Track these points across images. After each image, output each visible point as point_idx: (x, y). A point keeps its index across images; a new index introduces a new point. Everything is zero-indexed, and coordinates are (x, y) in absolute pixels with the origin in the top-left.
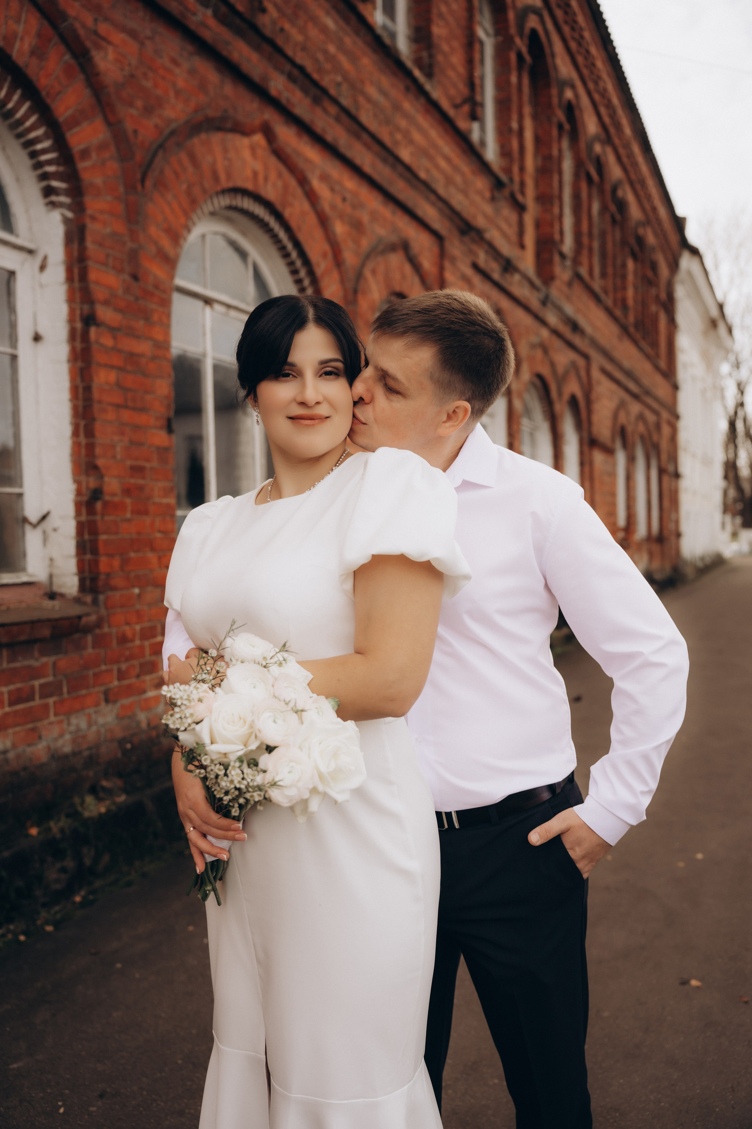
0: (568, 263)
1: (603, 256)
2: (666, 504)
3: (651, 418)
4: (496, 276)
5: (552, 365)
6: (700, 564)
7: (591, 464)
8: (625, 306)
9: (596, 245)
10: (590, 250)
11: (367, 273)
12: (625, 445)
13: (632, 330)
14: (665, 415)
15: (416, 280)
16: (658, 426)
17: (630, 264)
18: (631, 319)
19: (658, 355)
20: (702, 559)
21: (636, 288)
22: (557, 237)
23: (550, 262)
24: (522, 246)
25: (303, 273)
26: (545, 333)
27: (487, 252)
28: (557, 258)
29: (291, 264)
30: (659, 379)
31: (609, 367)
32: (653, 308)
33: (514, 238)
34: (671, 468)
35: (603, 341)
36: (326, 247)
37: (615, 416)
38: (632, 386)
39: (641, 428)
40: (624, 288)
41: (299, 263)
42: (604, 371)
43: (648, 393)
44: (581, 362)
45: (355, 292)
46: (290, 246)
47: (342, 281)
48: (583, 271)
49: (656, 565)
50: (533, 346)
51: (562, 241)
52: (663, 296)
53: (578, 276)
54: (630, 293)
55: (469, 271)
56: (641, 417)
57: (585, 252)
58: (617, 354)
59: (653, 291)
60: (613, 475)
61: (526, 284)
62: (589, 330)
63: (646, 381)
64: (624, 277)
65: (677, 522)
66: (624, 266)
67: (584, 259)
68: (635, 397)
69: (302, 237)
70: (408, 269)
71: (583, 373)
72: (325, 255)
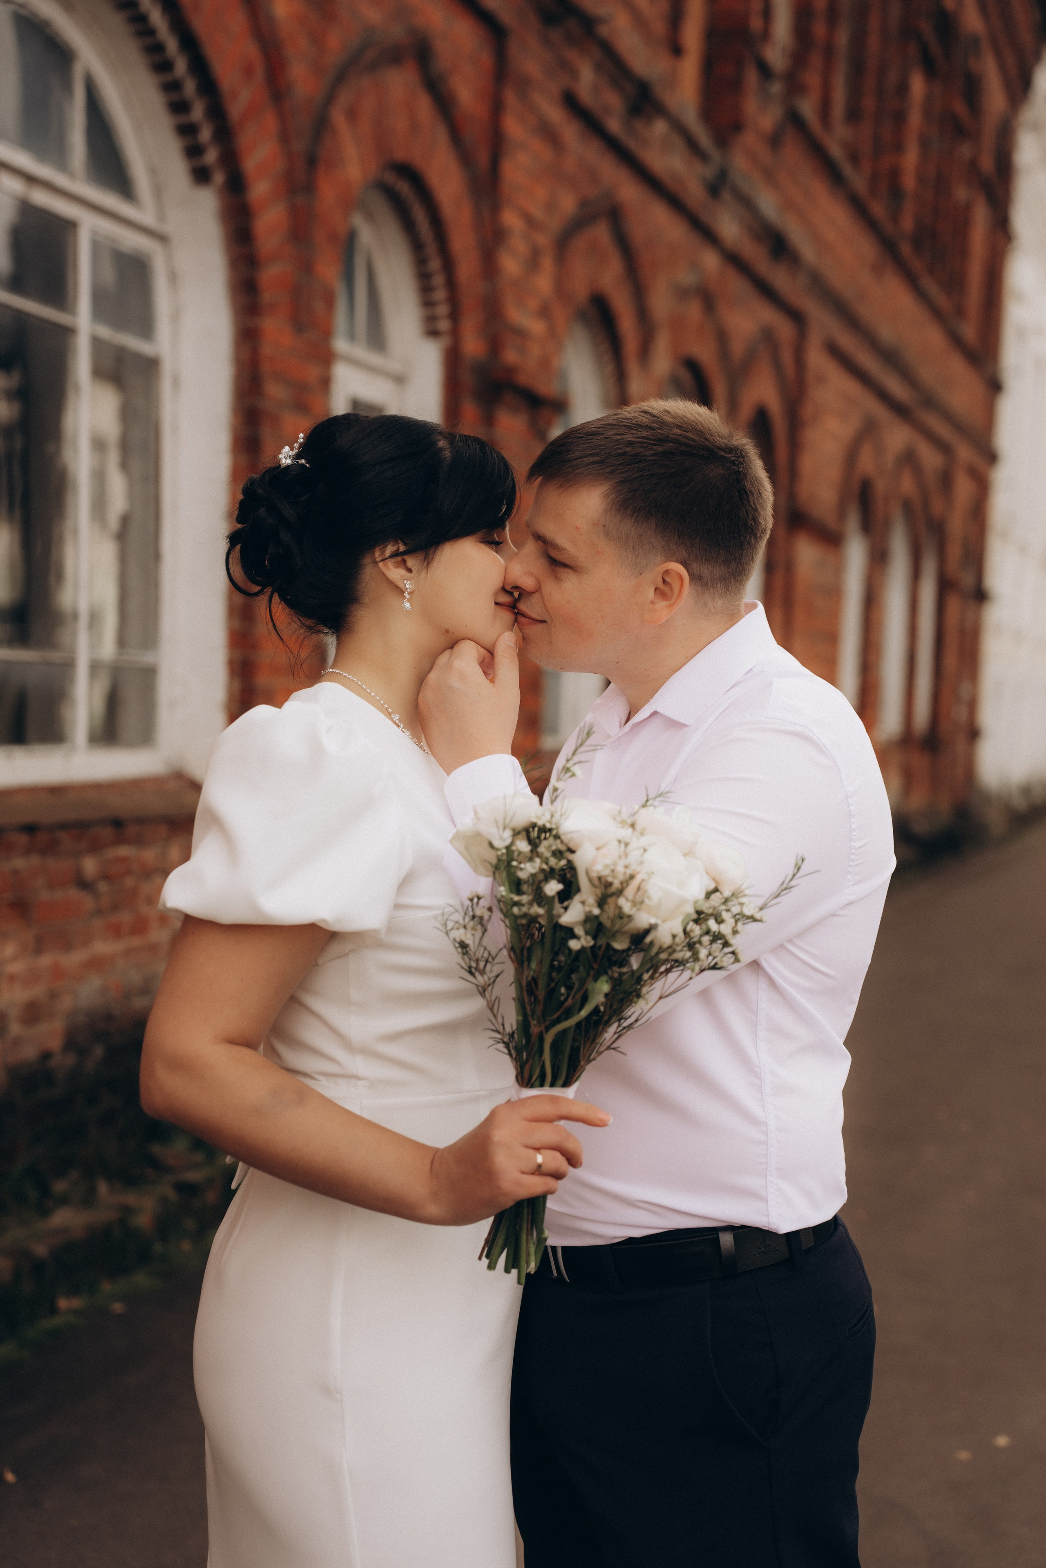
0: (776, 88)
1: (857, 67)
2: (951, 661)
3: (931, 459)
4: (614, 125)
5: (722, 337)
6: (1019, 803)
7: (790, 568)
8: (896, 193)
9: (843, 38)
10: (829, 52)
11: (338, 117)
12: (868, 526)
13: (906, 249)
14: (965, 453)
15: (441, 135)
16: (946, 480)
17: (918, 85)
18: (907, 223)
19: (960, 311)
20: (1026, 790)
21: (924, 143)
22: (756, 24)
23: (736, 85)
24: (676, 50)
25: (198, 112)
26: (711, 260)
27: (598, 68)
28: (752, 77)
29: (171, 87)
30: (957, 366)
31: (847, 341)
32: (961, 193)
33: (659, 27)
34: (967, 580)
35: (837, 279)
36: (251, 50)
37: (851, 456)
38: (895, 387)
39: (907, 485)
40: (898, 147)
41: (190, 87)
42: (834, 351)
43: (930, 402)
44: (785, 329)
45: (312, 162)
46: (172, 45)
47: (284, 138)
48: (808, 108)
49: (918, 801)
50: (682, 294)
51: (766, 35)
52: (987, 163)
53: (795, 119)
54: (910, 158)
55: (555, 114)
56: (909, 459)
57: (816, 60)
58: (866, 312)
59: (965, 150)
60: (835, 593)
61: (679, 143)
62: (808, 252)
63: (927, 374)
64: (900, 117)
65: (972, 705)
66: (903, 89)
67: (812, 78)
68: (900, 410)
69: (199, 24)
70: (424, 105)
71: (787, 357)
72: (248, 71)
